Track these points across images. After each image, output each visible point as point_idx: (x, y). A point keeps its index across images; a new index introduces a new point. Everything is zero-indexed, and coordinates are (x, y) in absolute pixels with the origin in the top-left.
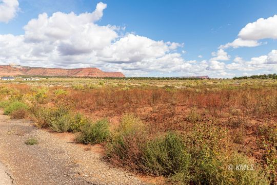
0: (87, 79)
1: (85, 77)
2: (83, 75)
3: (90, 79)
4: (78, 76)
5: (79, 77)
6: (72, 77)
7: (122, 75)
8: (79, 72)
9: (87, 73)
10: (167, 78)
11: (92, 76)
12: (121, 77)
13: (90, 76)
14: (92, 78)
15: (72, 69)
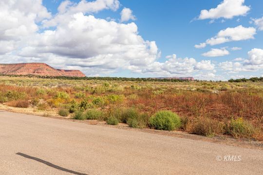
0: (32, 79)
1: (29, 76)
2: (25, 73)
3: (36, 79)
4: (19, 74)
5: (21, 75)
6: (10, 76)
7: (81, 73)
8: (20, 68)
9: (32, 70)
10: (143, 79)
11: (39, 74)
12: (79, 76)
13: (36, 74)
14: (40, 77)
15: (10, 65)
